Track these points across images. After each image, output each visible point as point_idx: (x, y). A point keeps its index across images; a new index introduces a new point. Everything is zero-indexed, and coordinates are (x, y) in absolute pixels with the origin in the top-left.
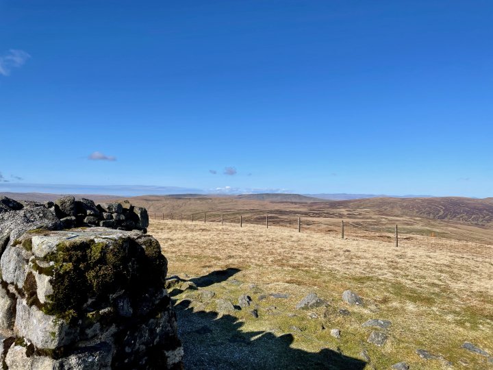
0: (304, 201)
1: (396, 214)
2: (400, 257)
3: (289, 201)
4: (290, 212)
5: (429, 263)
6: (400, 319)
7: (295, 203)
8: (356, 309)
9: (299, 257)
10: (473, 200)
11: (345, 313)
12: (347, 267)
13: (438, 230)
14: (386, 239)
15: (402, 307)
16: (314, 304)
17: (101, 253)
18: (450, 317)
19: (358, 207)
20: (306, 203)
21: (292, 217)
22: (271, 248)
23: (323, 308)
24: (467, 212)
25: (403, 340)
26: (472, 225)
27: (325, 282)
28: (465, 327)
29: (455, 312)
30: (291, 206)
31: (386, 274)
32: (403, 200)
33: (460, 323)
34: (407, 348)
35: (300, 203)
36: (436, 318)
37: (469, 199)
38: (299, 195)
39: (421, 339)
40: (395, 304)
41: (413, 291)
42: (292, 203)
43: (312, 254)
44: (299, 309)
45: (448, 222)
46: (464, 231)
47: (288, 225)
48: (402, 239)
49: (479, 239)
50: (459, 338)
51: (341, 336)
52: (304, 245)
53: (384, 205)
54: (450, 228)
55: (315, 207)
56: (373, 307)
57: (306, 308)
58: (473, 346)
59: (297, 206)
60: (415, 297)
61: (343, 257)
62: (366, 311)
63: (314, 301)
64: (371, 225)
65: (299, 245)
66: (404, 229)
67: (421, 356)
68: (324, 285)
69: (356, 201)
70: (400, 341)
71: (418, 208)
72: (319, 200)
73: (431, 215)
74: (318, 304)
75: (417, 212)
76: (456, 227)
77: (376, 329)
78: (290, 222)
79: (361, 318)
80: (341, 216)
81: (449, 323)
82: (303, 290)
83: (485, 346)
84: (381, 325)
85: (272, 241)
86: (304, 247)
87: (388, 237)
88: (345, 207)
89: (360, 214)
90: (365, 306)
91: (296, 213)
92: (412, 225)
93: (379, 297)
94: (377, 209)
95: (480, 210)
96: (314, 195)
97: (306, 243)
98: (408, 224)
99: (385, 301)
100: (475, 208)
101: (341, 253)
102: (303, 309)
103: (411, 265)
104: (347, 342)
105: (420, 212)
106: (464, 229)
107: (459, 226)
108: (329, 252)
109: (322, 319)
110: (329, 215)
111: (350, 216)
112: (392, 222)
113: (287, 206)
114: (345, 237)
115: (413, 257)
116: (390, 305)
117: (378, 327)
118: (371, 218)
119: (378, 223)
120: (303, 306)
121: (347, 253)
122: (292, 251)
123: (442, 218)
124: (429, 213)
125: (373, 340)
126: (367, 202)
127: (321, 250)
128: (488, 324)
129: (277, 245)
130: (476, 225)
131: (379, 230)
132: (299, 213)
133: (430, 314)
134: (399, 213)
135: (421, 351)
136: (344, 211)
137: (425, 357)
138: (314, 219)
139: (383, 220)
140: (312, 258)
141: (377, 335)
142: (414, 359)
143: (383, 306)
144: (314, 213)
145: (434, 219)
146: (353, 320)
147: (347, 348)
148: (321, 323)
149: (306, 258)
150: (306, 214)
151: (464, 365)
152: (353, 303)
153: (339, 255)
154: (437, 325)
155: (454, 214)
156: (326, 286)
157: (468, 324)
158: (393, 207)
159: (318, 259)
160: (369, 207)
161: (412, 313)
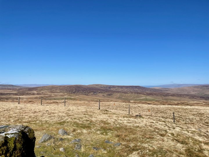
0: (15, 88)
1: (58, 92)
2: (69, 110)
3: (6, 88)
4: (7, 94)
5: (80, 112)
6: (83, 137)
7: (10, 89)
8: (65, 137)
9: (26, 117)
10: (84, 86)
11: (61, 139)
12: (51, 118)
13: (73, 98)
14: (56, 103)
15: (81, 132)
16: (48, 139)
17: (14, 144)
18: (98, 132)
19: (42, 90)
20: (16, 89)
21: (8, 96)
22: (8, 114)
23: (52, 140)
24: (83, 90)
25: (86, 145)
26: (84, 95)
27: (47, 127)
28: (104, 135)
29: (99, 130)
30: (8, 91)
31: (68, 119)
32: (60, 86)
33: (102, 134)
34: (89, 148)
35: (12, 89)
36: (94, 133)
37: (83, 86)
38: (12, 85)
39: (92, 143)
40: (79, 131)
41: (82, 124)
42: (8, 89)
43: (32, 114)
44: (41, 143)
45: (76, 94)
46: (81, 97)
47: (6, 100)
48: (62, 102)
49: (86, 100)
50: (103, 139)
51: (65, 150)
52: (25, 111)
53: (53, 89)
54: (77, 97)
55: (20, 91)
56: (72, 134)
57: (45, 141)
58: (108, 141)
59: (11, 90)
60: (84, 127)
61: (47, 114)
62: (69, 137)
63: (48, 137)
64: (47, 97)
65: (23, 111)
66: (61, 98)
67: (95, 150)
68: (47, 129)
69: (41, 87)
70: (86, 146)
71: (66, 89)
72: (23, 87)
73: (71, 92)
74: (50, 138)
75: (66, 91)
76: (79, 96)
77: (76, 143)
78: (7, 99)
79: (68, 140)
80: (34, 94)
81: (99, 134)
82: (39, 133)
83: (112, 140)
84: (78, 141)
85: (7, 110)
86: (26, 112)
87: (57, 102)
88: (36, 90)
89: (42, 93)
90: (69, 135)
91: (10, 94)
92: (64, 96)
93: (72, 129)
94: (50, 90)
95: (87, 89)
96: (20, 85)
97: (25, 109)
98: (62, 96)
99: (74, 130)
100: (85, 89)
101: (45, 112)
102: (43, 142)
103: (74, 114)
104: (68, 152)
105: (67, 91)
106: (81, 96)
107: (80, 95)
108: (39, 112)
109: (53, 145)
110: (28, 94)
111: (38, 94)
112: (56, 96)
113: (5, 91)
114: (42, 104)
115: (73, 110)
116: (77, 132)
117: (77, 142)
118: (47, 94)
119: (50, 96)
120: (43, 141)
121: (47, 112)
122: (22, 114)
123: (74, 93)
124: (70, 91)
125: (77, 148)
126: (46, 87)
127: (35, 112)
128: (110, 132)
129: (12, 113)
130: (85, 95)
131: (50, 99)
132: (12, 94)
133: (92, 132)
134: (59, 91)
135: (94, 148)
136: (35, 92)
137: (96, 150)
138: (20, 96)
139: (53, 95)
140: (33, 116)
141: (78, 146)
142: (92, 151)
143: (74, 133)
144: (20, 94)
145: (71, 93)
146: (66, 142)
147: (69, 155)
148: (53, 147)
149: (30, 117)
150: (16, 94)
151: (109, 149)
152: (63, 135)
153: (44, 113)
154: (96, 136)
155: (79, 91)
156: (48, 129)
157: (104, 134)
158: (56, 89)
159: (36, 116)
160: (47, 90)
161: (86, 133)
